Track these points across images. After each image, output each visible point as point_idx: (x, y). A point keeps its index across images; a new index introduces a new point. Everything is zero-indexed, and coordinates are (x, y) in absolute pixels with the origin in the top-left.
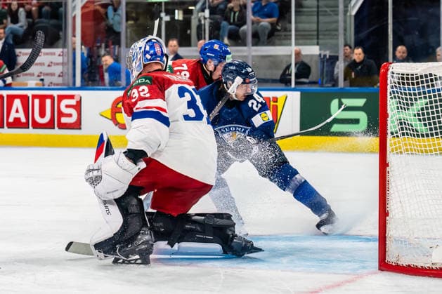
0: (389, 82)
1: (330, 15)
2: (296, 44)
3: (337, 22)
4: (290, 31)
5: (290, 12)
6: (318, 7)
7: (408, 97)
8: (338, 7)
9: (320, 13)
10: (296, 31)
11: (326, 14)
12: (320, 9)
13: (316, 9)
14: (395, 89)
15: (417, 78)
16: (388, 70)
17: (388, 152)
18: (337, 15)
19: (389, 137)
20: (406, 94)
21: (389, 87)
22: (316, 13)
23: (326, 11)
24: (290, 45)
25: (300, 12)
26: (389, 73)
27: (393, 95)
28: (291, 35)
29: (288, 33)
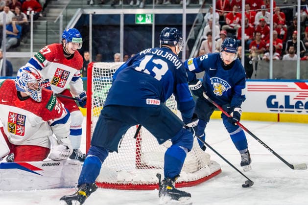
0: (93, 73)
1: (54, 34)
2: (34, 51)
3: (58, 38)
4: (30, 43)
5: (30, 32)
6: (47, 29)
7: (104, 83)
8: (59, 29)
9: (48, 33)
10: (34, 43)
11: (51, 33)
12: (48, 31)
13: (45, 31)
14: (96, 78)
15: (109, 72)
16: (92, 66)
17: (92, 115)
18: (59, 34)
19: (93, 106)
20: (103, 81)
21: (93, 77)
22: (45, 33)
23: (52, 32)
24: (30, 51)
25: (36, 32)
26: (93, 68)
27: (95, 81)
28: (30, 46)
29: (28, 44)
